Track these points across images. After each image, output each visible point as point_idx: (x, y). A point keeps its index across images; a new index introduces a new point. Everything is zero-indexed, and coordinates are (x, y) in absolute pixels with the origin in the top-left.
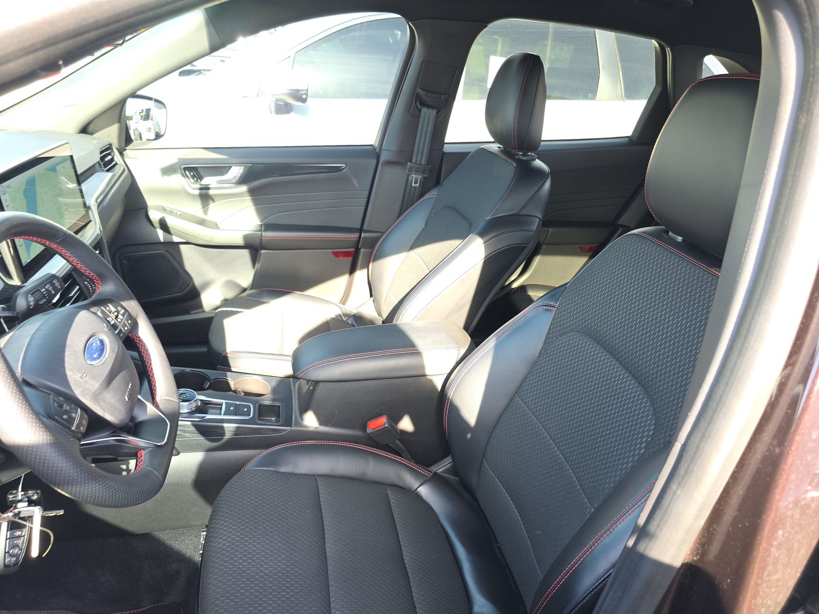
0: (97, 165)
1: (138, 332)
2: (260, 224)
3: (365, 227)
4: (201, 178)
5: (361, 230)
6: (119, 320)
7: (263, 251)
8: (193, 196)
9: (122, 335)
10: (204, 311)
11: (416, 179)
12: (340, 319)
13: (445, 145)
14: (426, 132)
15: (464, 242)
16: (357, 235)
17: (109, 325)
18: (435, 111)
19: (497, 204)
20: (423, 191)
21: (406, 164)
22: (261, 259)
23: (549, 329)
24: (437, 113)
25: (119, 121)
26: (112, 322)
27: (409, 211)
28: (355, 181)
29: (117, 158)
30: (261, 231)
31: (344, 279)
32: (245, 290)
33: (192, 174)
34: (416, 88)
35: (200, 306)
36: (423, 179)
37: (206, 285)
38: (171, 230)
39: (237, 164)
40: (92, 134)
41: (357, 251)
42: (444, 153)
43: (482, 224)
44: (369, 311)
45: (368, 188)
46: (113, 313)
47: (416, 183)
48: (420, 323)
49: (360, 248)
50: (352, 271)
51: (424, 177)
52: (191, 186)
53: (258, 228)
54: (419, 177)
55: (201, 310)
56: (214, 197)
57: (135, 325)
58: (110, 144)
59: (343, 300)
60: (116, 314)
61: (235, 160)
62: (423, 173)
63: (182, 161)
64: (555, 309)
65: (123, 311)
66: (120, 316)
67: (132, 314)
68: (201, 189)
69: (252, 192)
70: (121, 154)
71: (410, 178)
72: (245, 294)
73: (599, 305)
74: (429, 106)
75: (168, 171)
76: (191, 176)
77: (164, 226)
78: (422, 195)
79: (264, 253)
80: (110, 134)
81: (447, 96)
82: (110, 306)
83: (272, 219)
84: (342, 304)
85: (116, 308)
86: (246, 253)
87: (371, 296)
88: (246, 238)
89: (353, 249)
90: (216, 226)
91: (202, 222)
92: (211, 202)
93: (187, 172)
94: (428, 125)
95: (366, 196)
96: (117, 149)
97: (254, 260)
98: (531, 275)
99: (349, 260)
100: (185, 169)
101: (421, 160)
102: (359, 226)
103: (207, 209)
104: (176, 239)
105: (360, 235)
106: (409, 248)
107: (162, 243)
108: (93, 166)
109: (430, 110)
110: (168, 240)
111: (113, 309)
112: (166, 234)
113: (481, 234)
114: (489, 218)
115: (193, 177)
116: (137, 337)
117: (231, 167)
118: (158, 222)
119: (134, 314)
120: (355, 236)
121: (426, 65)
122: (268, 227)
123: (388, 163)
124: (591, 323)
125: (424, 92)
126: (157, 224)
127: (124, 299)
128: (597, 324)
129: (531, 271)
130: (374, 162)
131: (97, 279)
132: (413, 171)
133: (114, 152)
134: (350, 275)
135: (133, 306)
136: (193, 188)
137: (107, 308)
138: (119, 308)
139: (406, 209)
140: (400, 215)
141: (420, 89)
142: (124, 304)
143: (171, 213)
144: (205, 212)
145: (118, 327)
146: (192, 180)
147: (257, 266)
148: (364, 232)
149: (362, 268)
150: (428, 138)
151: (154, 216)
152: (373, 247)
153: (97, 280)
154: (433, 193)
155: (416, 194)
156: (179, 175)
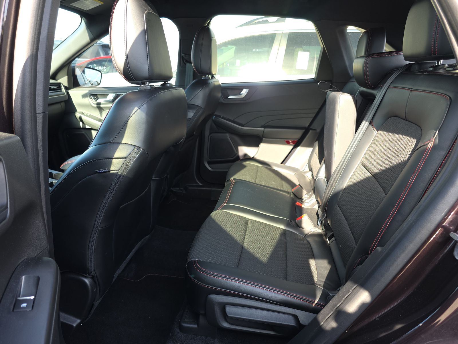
4: (98, 98)
8: (94, 107)
25: (68, 75)
29: (63, 89)
33: (94, 98)
38: (85, 122)
52: (93, 103)
56: (103, 109)
58: (60, 83)
61: (111, 92)
63: (90, 91)
68: (97, 104)
74: (189, 62)
75: (84, 96)
77: (81, 120)
80: (64, 80)
91: (100, 120)
92: (103, 111)
93: (92, 97)
94: (190, 72)
100: (91, 95)
103: (102, 114)
104: (87, 127)
107: (81, 128)
110: (84, 127)
112: (83, 124)
117: (108, 94)
118: (79, 118)
125: (184, 55)
143: (84, 114)
151: (78, 115)
156: (89, 98)
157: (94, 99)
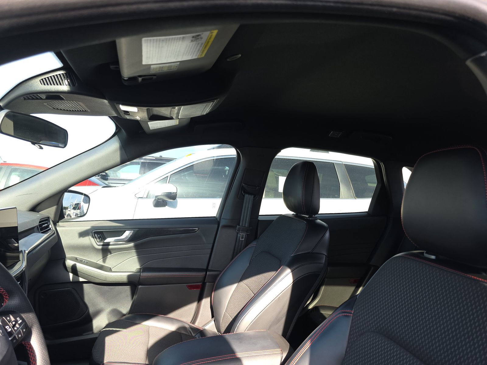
0: (36, 228)
1: (30, 340)
2: (140, 267)
3: (210, 268)
4: (105, 239)
5: (207, 270)
6: (16, 328)
7: (140, 286)
8: (97, 250)
9: (15, 341)
10: (93, 333)
11: (242, 236)
12: (190, 335)
13: (259, 216)
14: (248, 207)
15: (277, 273)
16: (204, 273)
17: (5, 332)
18: (253, 196)
19: (298, 246)
20: (248, 242)
21: (236, 226)
22: (138, 293)
23: (350, 331)
24: (254, 197)
25: (57, 204)
26: (10, 330)
27: (239, 255)
28: (204, 239)
29: (51, 226)
30: (140, 272)
31: (194, 305)
32: (124, 315)
33: (99, 236)
34: (241, 183)
35: (91, 328)
36: (247, 235)
37: (98, 313)
38: (79, 273)
39: (128, 229)
40: (38, 212)
41: (204, 284)
42: (259, 220)
43: (288, 259)
44: (211, 327)
45: (212, 242)
46: (12, 323)
47: (242, 238)
48: (251, 332)
49: (206, 282)
50: (200, 300)
51: (248, 235)
52: (96, 244)
53: (139, 270)
54: (244, 234)
55: (91, 332)
56: (111, 251)
57: (28, 334)
58: (49, 218)
59: (193, 321)
60: (14, 323)
61: (128, 227)
62: (247, 232)
63: (93, 228)
64: (352, 315)
65: (21, 321)
66: (17, 326)
67: (28, 324)
68: (103, 245)
69: (137, 247)
70: (55, 224)
71: (239, 235)
72: (124, 317)
73: (386, 309)
74: (249, 194)
75: (83, 234)
76: (98, 237)
77: (74, 270)
78: (246, 245)
79: (140, 288)
80: (50, 212)
81: (259, 187)
82: (11, 317)
83: (148, 265)
84: (192, 324)
85: (15, 318)
86: (128, 289)
87: (213, 317)
88: (129, 277)
89: (201, 283)
90: (110, 270)
91: (101, 268)
92: (109, 254)
93: (96, 235)
94: (249, 204)
95: (211, 247)
96: (53, 221)
97: (133, 293)
98: (320, 299)
99: (198, 291)
100: (95, 233)
101: (245, 224)
102: (205, 268)
103: (106, 258)
104: (81, 280)
105: (206, 273)
106: (239, 280)
107: (70, 282)
108: (33, 228)
109: (250, 196)
110: (76, 280)
111: (13, 319)
112: (75, 276)
113: (289, 266)
114: (293, 255)
115: (99, 238)
116: (28, 344)
117: (125, 231)
118: (71, 268)
119: (29, 324)
120: (202, 274)
121: (246, 171)
122: (144, 269)
123: (225, 227)
124: (382, 324)
125: (246, 185)
126: (69, 270)
127: (24, 312)
128: (387, 324)
129: (321, 295)
130: (216, 226)
131: (6, 294)
132: (241, 230)
133: (50, 222)
134: (198, 302)
135: (31, 317)
136: (97, 245)
137: (8, 318)
138: (18, 319)
139: (237, 255)
140: (232, 258)
141: (244, 183)
142: (23, 316)
143: (81, 262)
144: (104, 261)
145: (13, 334)
146: (98, 240)
147: (135, 297)
148: (209, 271)
149: (207, 297)
150: (249, 211)
151: (69, 263)
152: (214, 282)
153: (6, 296)
154: (254, 244)
155: (243, 245)
156: (90, 237)
157: (99, 239)
